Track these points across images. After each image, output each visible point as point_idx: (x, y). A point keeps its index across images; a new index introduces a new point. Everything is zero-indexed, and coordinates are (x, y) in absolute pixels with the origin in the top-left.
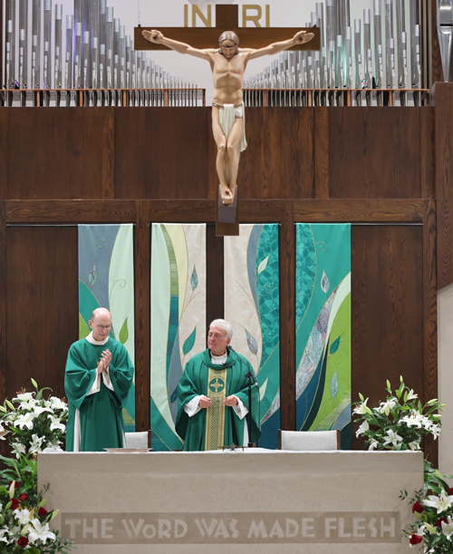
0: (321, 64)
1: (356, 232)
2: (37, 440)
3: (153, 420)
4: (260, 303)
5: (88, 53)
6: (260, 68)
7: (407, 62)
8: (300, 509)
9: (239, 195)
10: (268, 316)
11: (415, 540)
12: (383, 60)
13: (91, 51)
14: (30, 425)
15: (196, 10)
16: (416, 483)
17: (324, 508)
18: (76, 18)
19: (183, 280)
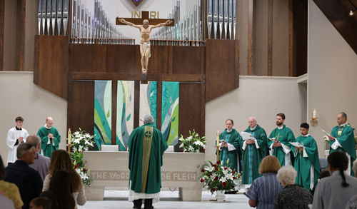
0: (171, 33)
1: (181, 85)
2: (81, 146)
3: (117, 142)
4: (151, 106)
5: (99, 27)
6: (155, 32)
7: (197, 32)
8: (166, 170)
10: (153, 110)
11: (202, 181)
12: (190, 32)
13: (100, 27)
14: (79, 143)
17: (174, 170)
18: (95, 16)
19: (127, 98)
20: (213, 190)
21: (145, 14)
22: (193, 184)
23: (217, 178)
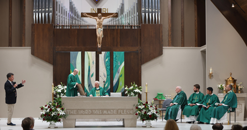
0: (118, 20)
1: (126, 54)
2: (62, 94)
4: (106, 67)
5: (72, 18)
6: (106, 21)
7: (135, 20)
8: (114, 108)
9: (102, 46)
10: (108, 70)
11: (136, 114)
12: (131, 19)
13: (73, 18)
14: (61, 92)
15: (93, 9)
16: (136, 103)
17: (118, 108)
18: (70, 11)
19: (91, 63)
20: (143, 120)
21: (99, 10)
22: (131, 116)
23: (146, 112)
